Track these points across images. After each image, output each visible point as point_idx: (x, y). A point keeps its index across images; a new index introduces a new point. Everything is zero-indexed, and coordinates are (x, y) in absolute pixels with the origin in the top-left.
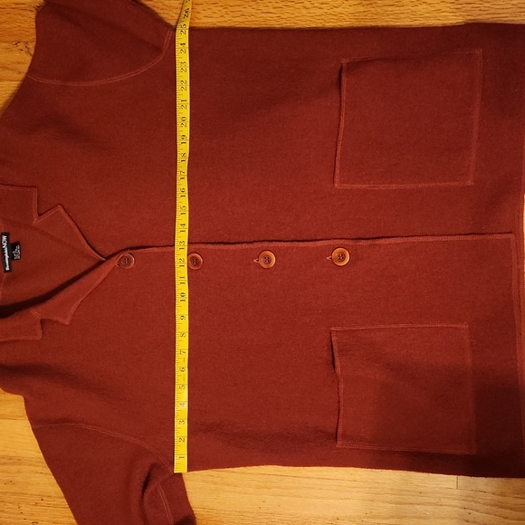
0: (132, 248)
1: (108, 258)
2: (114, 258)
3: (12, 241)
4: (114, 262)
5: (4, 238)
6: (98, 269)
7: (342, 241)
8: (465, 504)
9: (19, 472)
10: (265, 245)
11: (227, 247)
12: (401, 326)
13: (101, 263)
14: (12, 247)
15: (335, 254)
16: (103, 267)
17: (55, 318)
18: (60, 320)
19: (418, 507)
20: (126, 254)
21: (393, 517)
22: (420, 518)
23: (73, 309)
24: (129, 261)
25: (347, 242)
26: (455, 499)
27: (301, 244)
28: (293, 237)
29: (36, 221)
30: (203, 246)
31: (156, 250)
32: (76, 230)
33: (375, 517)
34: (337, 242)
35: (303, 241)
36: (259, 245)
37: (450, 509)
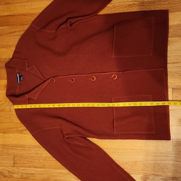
0: (54, 77)
1: (47, 80)
2: (49, 80)
3: (20, 75)
4: (49, 81)
5: (18, 74)
6: (44, 83)
7: (114, 73)
8: (176, 156)
9: (39, 150)
10: (93, 74)
11: (82, 75)
12: (132, 96)
13: (45, 81)
14: (20, 77)
15: (113, 76)
16: (46, 82)
17: (32, 98)
18: (34, 98)
19: (161, 157)
20: (52, 78)
21: (153, 161)
22: (162, 161)
23: (37, 95)
24: (53, 81)
25: (116, 73)
26: (172, 154)
27: (103, 74)
28: (101, 72)
29: (27, 69)
30: (75, 75)
31: (61, 77)
32: (38, 71)
33: (148, 161)
34: (113, 73)
35: (103, 73)
36: (91, 74)
37: (171, 158)
